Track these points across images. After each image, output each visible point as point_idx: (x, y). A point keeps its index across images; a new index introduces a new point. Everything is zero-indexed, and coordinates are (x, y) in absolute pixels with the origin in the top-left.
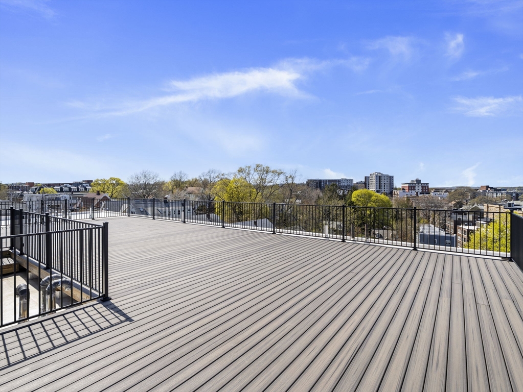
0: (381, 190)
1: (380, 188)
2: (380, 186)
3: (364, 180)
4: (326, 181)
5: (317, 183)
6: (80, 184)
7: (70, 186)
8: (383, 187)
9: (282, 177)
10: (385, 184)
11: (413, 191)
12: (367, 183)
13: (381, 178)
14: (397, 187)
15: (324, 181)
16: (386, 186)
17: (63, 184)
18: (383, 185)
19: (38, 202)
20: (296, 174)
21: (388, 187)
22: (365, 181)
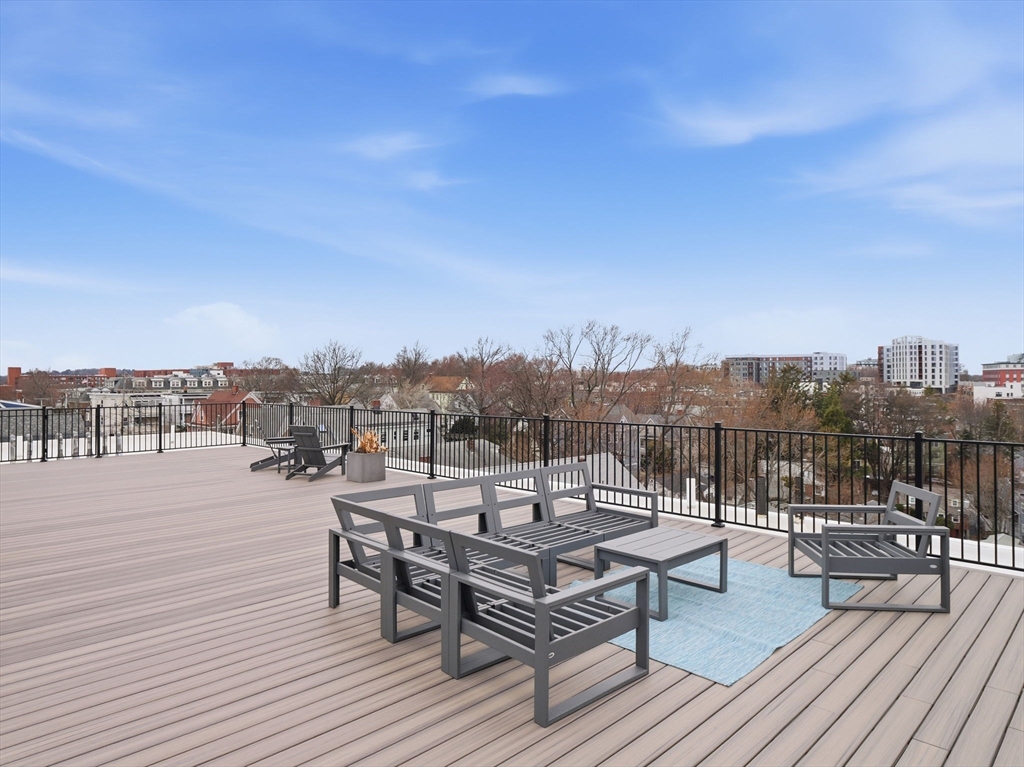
0: (923, 380)
1: (920, 377)
2: (920, 370)
3: (875, 357)
4: (774, 359)
5: (750, 365)
6: (206, 371)
7: (185, 375)
8: (930, 374)
9: (650, 350)
10: (934, 365)
11: (1015, 383)
12: (885, 364)
13: (923, 351)
14: (971, 373)
15: (767, 359)
16: (937, 368)
17: (171, 372)
18: (930, 368)
19: (113, 411)
20: (688, 343)
21: (943, 374)
22: (880, 359)
